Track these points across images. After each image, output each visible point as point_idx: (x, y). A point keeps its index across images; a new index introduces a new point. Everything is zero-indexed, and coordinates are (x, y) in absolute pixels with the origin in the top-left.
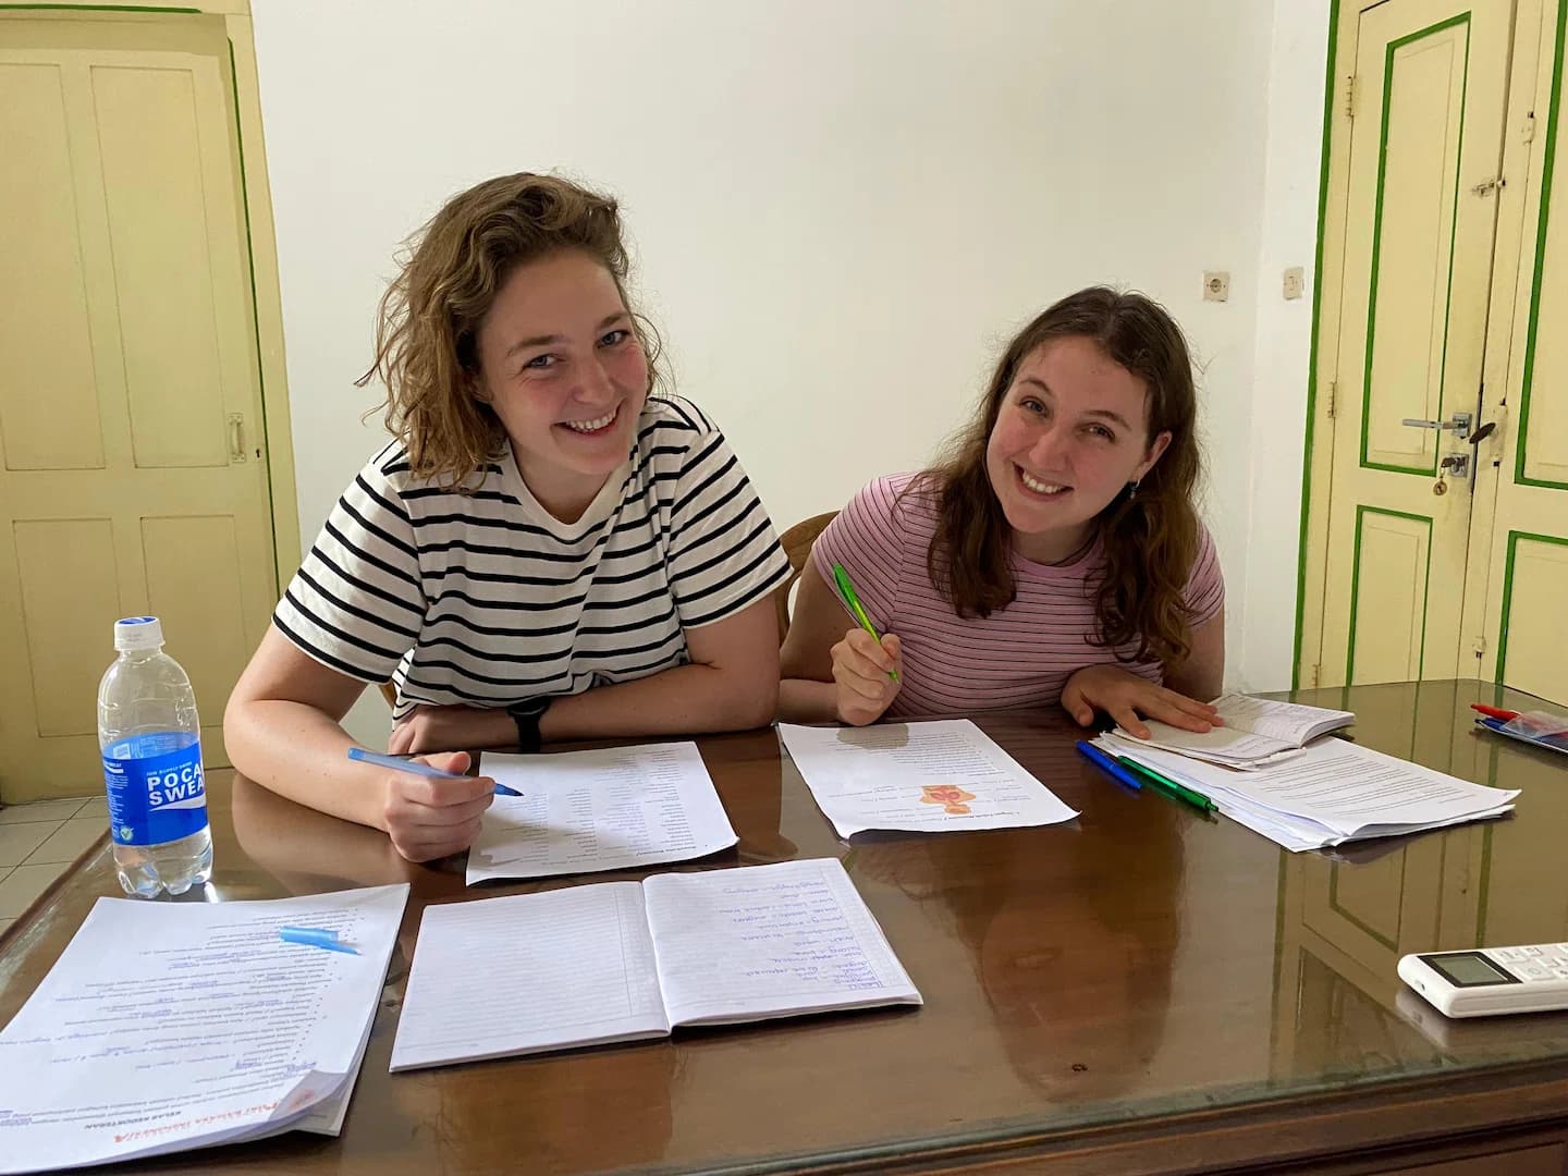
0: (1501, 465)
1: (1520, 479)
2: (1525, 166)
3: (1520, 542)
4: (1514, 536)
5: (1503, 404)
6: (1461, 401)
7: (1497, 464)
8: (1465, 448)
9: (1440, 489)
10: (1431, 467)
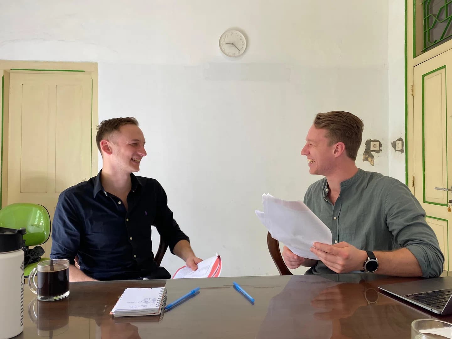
9: (449, 210)
10: (446, 203)
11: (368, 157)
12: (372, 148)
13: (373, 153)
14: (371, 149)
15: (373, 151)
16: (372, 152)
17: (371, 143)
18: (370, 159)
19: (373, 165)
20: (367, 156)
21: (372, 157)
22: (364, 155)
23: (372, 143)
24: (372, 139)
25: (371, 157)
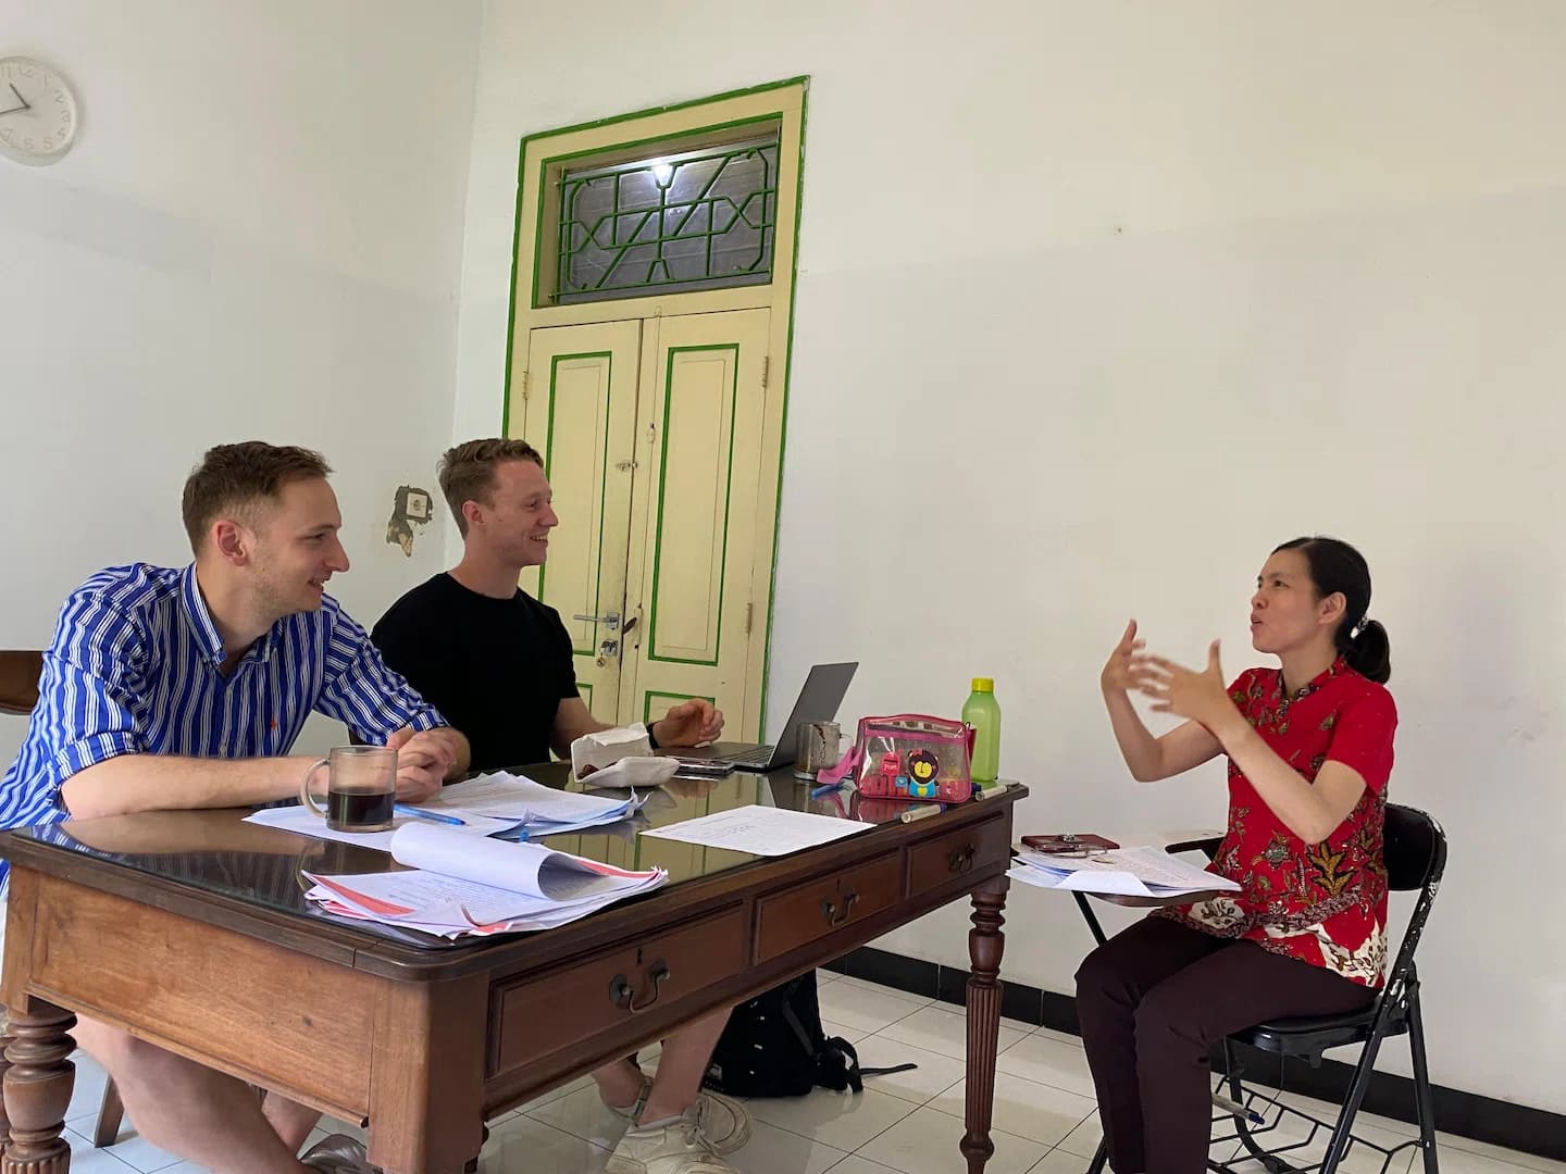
0: (640, 647)
1: (652, 656)
2: (649, 455)
3: (653, 698)
4: (649, 694)
5: (640, 607)
6: (610, 604)
7: (637, 647)
8: (615, 635)
9: (600, 662)
10: (591, 649)
11: (400, 532)
12: (410, 511)
13: (411, 523)
14: (408, 512)
15: (411, 517)
16: (408, 521)
17: (410, 495)
18: (403, 538)
19: (409, 555)
20: (397, 530)
21: (410, 533)
22: (390, 525)
23: (411, 497)
24: (412, 487)
25: (406, 533)
